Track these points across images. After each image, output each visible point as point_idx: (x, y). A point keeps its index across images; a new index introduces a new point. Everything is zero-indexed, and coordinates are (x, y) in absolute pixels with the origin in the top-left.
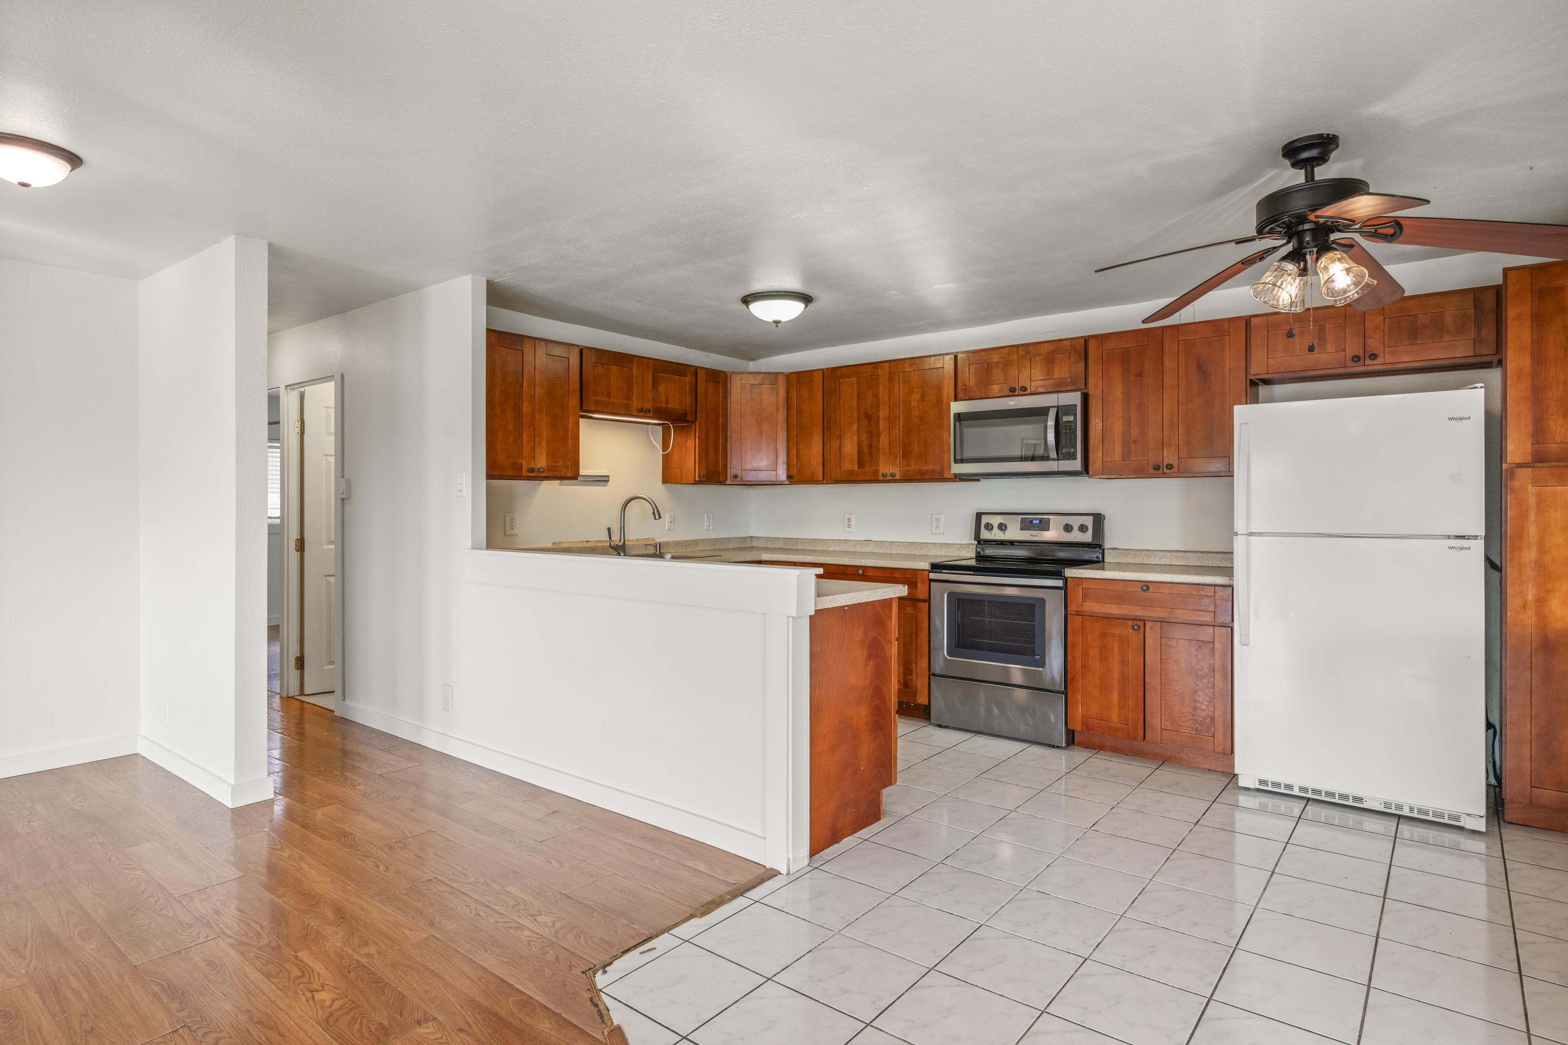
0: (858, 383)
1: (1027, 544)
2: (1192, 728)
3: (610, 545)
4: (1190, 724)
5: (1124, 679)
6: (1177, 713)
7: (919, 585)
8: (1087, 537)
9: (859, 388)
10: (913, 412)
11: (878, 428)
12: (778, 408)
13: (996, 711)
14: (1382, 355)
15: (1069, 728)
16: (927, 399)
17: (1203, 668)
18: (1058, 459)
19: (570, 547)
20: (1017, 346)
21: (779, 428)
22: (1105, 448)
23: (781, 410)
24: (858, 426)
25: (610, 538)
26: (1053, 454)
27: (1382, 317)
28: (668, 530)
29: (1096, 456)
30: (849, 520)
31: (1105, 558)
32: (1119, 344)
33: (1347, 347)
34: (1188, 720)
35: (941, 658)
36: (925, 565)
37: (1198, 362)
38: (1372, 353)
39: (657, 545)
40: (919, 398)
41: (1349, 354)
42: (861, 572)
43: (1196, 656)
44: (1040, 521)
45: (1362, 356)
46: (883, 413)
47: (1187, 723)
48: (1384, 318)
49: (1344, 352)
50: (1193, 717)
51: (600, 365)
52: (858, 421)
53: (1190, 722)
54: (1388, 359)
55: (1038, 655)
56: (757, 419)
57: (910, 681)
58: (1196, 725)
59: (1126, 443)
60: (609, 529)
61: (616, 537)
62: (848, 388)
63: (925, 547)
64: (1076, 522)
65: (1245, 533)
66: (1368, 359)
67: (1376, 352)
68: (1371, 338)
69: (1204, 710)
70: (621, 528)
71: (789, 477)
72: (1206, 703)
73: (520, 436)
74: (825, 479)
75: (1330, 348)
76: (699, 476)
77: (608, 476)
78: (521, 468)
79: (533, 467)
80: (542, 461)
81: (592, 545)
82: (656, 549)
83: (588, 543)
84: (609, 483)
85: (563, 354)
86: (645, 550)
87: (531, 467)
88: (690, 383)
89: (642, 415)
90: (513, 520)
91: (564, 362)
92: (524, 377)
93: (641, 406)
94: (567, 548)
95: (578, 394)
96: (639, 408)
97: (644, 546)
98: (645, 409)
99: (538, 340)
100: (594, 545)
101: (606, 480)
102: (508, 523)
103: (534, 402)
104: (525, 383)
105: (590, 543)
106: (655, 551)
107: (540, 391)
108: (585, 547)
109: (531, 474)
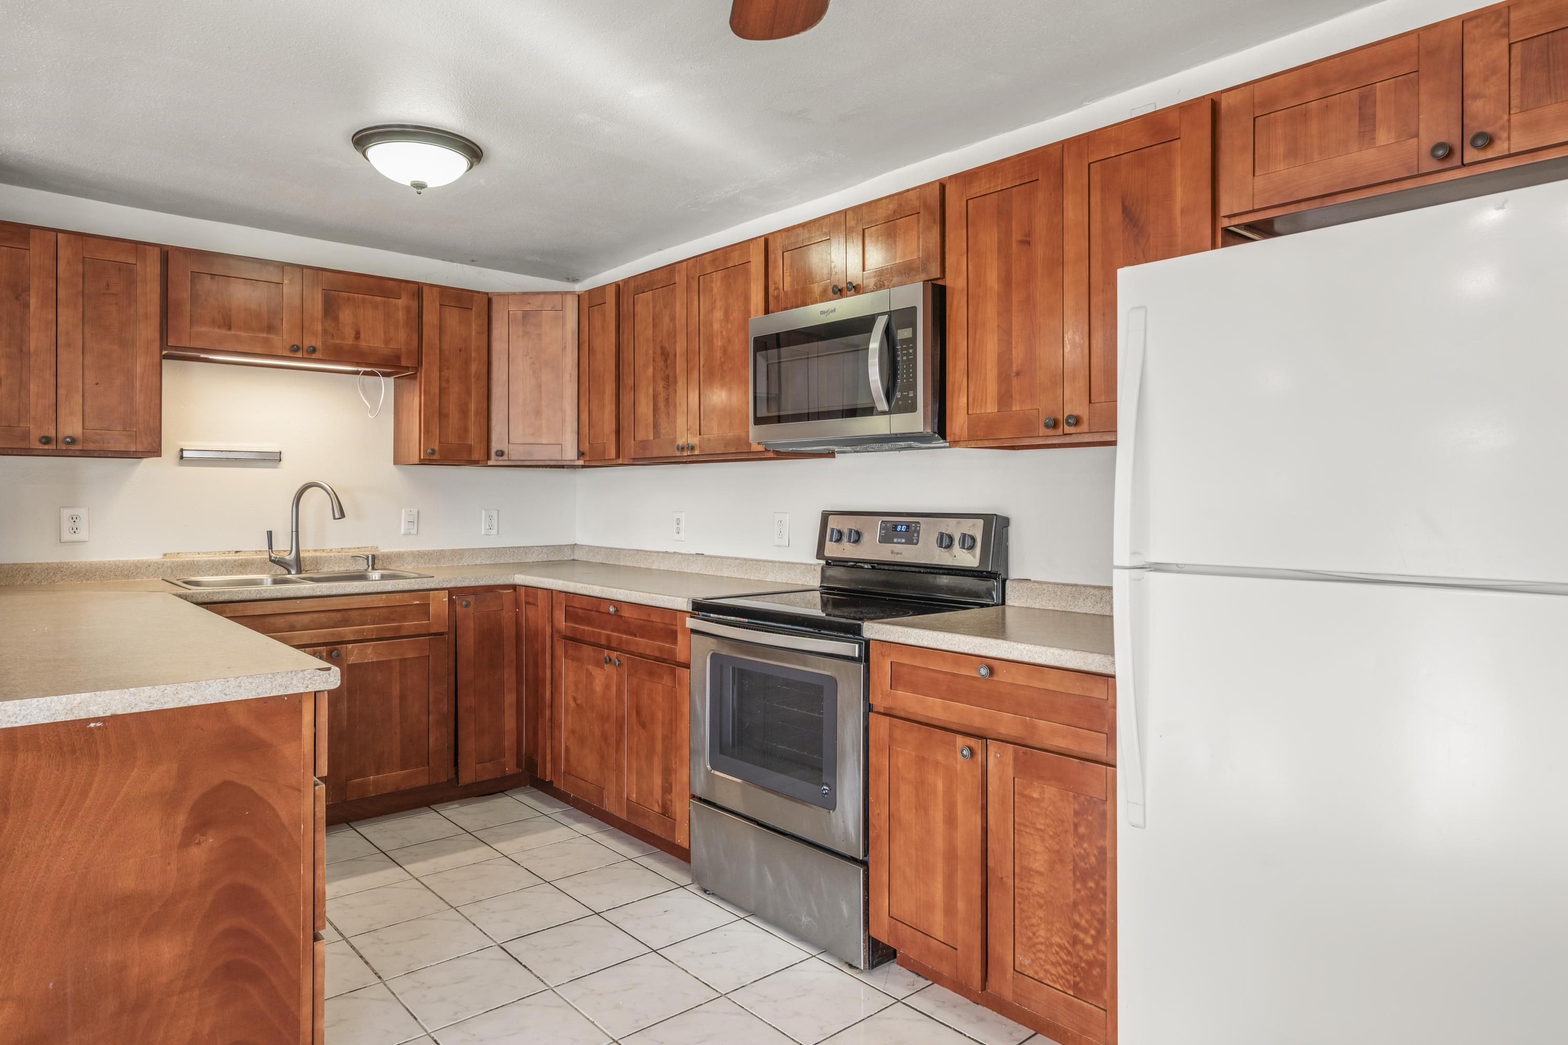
0: (653, 299)
1: (886, 567)
2: (1068, 981)
3: (270, 557)
4: (1065, 973)
5: (951, 855)
6: (1041, 943)
7: (680, 637)
8: (970, 560)
9: (654, 308)
10: (715, 340)
11: (675, 371)
12: (565, 347)
13: (770, 879)
14: (1504, 135)
15: (872, 934)
16: (731, 318)
17: (1088, 854)
18: (889, 413)
19: (193, 561)
20: (845, 212)
21: (567, 377)
22: (972, 390)
23: (569, 350)
24: (654, 369)
25: (270, 547)
26: (883, 405)
27: (1504, 43)
28: (404, 534)
29: (958, 405)
30: (678, 521)
31: (1007, 597)
32: (992, 184)
33: (1422, 126)
34: (1061, 961)
35: (702, 770)
36: (683, 604)
37: (1123, 203)
38: (1478, 130)
39: (368, 557)
40: (722, 317)
41: (1427, 140)
42: (612, 609)
43: (1076, 826)
44: (908, 527)
45: (1456, 143)
46: (680, 347)
47: (1059, 969)
48: (1510, 45)
49: (1415, 140)
50: (1069, 958)
51: (209, 278)
52: (654, 361)
53: (1064, 967)
54: (1519, 142)
55: (827, 785)
56: (533, 363)
57: (669, 802)
58: (1075, 977)
59: (1004, 378)
60: (270, 534)
61: (283, 545)
62: (644, 306)
63: (762, 568)
64: (956, 529)
65: (1128, 565)
66: (1471, 148)
67: (1489, 130)
68: (1476, 96)
69: (1088, 947)
70: (292, 532)
71: (581, 454)
72: (1093, 932)
73: (25, 385)
74: (621, 456)
75: (1383, 137)
76: (425, 451)
77: (280, 453)
78: (26, 436)
79: (50, 435)
80: (72, 427)
81: (244, 557)
82: (368, 564)
83: (237, 554)
84: (281, 462)
85: (122, 258)
86: (352, 565)
87: (46, 434)
88: (408, 309)
89: (301, 356)
90: (75, 519)
91: (128, 273)
92: (33, 292)
93: (298, 343)
94: (187, 563)
95: (155, 321)
96: (293, 346)
97: (350, 558)
98: (305, 347)
99: (63, 234)
100: (247, 557)
101: (273, 459)
102: (66, 524)
103: (54, 332)
104: (33, 302)
105: (241, 554)
106: (367, 566)
107: (68, 317)
108: (226, 561)
109: (46, 447)
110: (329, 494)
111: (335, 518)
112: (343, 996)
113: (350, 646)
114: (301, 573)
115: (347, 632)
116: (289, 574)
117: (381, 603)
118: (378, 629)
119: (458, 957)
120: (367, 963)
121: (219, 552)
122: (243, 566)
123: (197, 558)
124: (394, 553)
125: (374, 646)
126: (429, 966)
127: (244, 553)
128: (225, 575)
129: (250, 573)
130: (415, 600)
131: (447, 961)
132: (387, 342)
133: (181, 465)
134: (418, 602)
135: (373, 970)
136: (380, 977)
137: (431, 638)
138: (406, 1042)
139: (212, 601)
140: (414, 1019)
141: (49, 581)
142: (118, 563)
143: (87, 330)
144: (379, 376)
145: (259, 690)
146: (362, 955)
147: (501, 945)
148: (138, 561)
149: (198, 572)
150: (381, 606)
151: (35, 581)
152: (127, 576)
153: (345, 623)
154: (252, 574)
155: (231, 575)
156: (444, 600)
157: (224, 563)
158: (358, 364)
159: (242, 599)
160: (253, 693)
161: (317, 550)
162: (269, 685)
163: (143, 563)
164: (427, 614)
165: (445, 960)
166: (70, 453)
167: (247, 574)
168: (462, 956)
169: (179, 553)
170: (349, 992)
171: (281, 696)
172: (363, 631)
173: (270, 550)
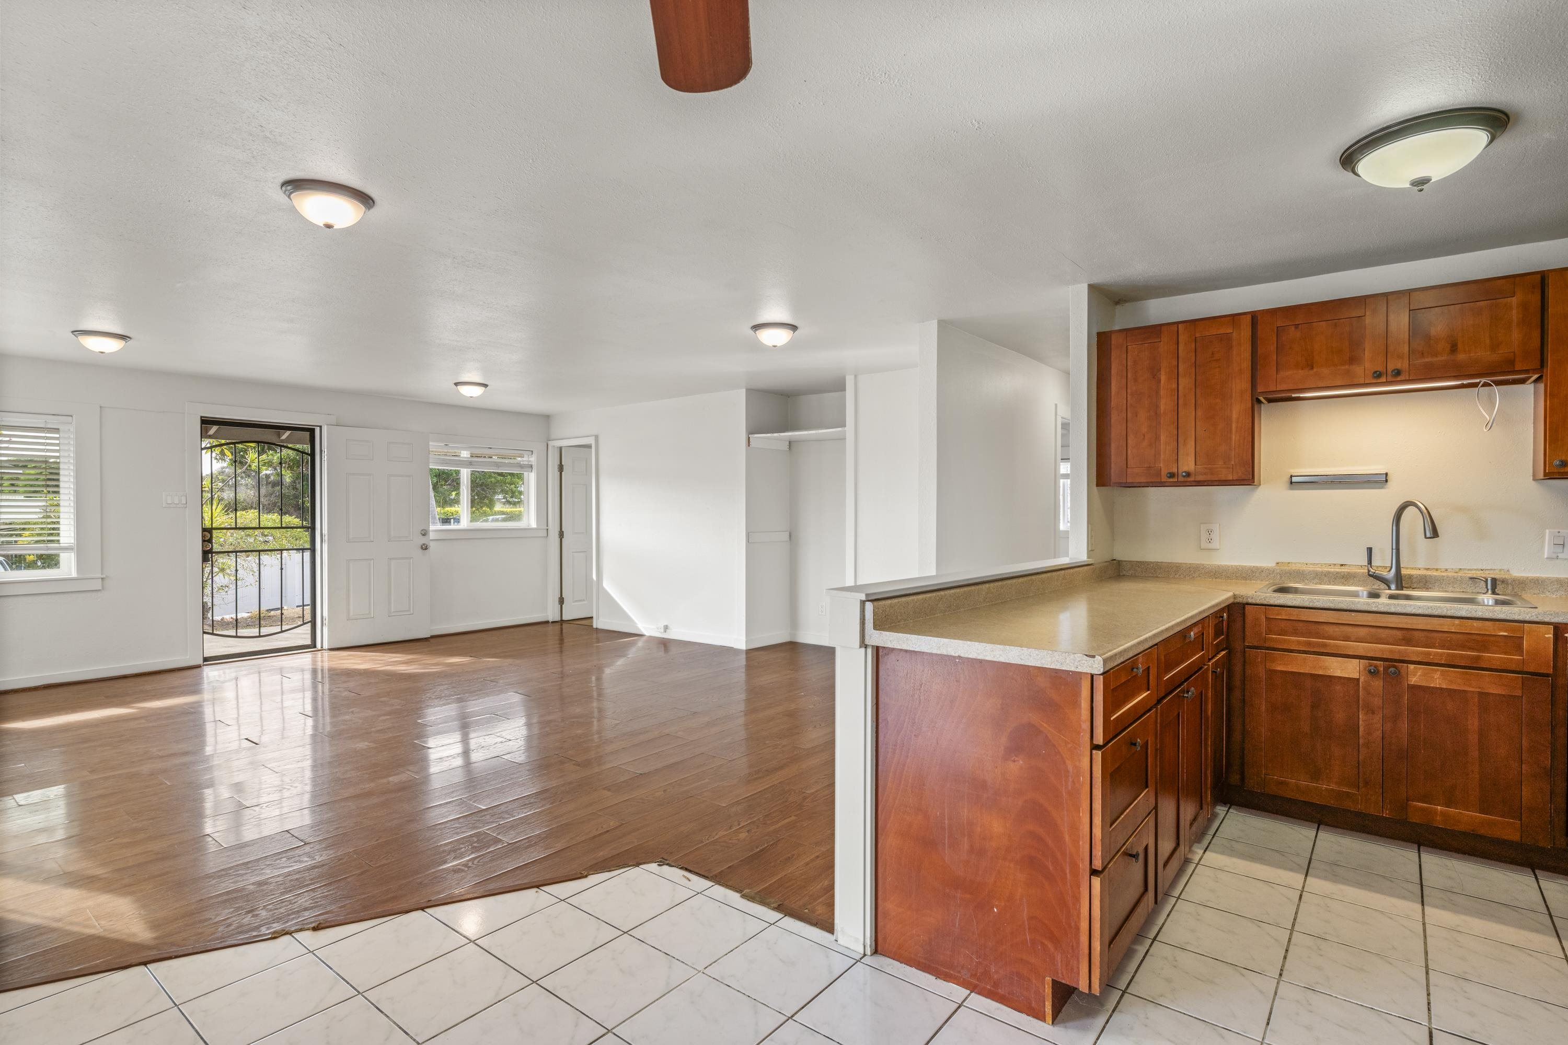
3: (1369, 571)
19: (1299, 570)
25: (1370, 562)
28: (1547, 558)
39: (1487, 580)
51: (1293, 328)
60: (1370, 550)
61: (1383, 560)
70: (1392, 549)
73: (1157, 438)
76: (1551, 464)
77: (1386, 474)
78: (1159, 473)
79: (1174, 471)
80: (1188, 464)
81: (1346, 570)
82: (1487, 587)
83: (1342, 567)
84: (1388, 483)
85: (1222, 331)
86: (1471, 587)
87: (1171, 471)
88: (1524, 306)
89: (1385, 381)
90: (1210, 532)
91: (1226, 340)
92: (1163, 372)
93: (1380, 368)
94: (1294, 571)
95: (1247, 375)
96: (1375, 372)
97: (1467, 579)
98: (1389, 370)
99: (1182, 324)
100: (1349, 570)
101: (1382, 480)
102: (1204, 536)
103: (1176, 397)
104: (1163, 378)
105: (1346, 567)
106: (1486, 589)
107: (1185, 383)
108: (1329, 573)
109: (1171, 480)
110: (1421, 512)
111: (1426, 537)
112: (1236, 967)
113: (1412, 667)
114: (1403, 590)
115: (1414, 652)
116: (1389, 589)
117: (1453, 628)
118: (1448, 654)
119: (1372, 1008)
120: (1285, 958)
121: (1325, 564)
122: (1346, 578)
123: (1304, 568)
124: (1530, 578)
125: (1442, 671)
126: (1334, 995)
127: (1349, 567)
128: (1328, 585)
129: (1352, 585)
130: (1501, 630)
131: (1357, 1004)
132: (1494, 347)
133: (1291, 489)
134: (1505, 634)
135: (1283, 966)
136: (1281, 975)
137: (1525, 677)
138: (1238, 1033)
139: (1269, 603)
140: (1266, 1023)
141: (1191, 577)
142: (1238, 567)
143: (1198, 391)
144: (1492, 386)
145: (1043, 662)
146: (1289, 951)
147: (1434, 1030)
148: (1254, 567)
149: (1303, 580)
150: (1453, 631)
151: (1182, 576)
152: (1245, 578)
153: (1408, 642)
154: (1354, 586)
155: (1333, 585)
156: (1547, 636)
157: (1327, 574)
158: (1456, 377)
159: (1296, 605)
160: (1039, 662)
161: (1429, 569)
162: (1050, 659)
163: (1257, 568)
164: (1519, 648)
165: (1356, 1002)
166: (1188, 484)
167: (1349, 586)
168: (1376, 1010)
169: (1289, 563)
170: (1244, 968)
171: (1068, 671)
172: (1429, 654)
173: (1369, 565)
